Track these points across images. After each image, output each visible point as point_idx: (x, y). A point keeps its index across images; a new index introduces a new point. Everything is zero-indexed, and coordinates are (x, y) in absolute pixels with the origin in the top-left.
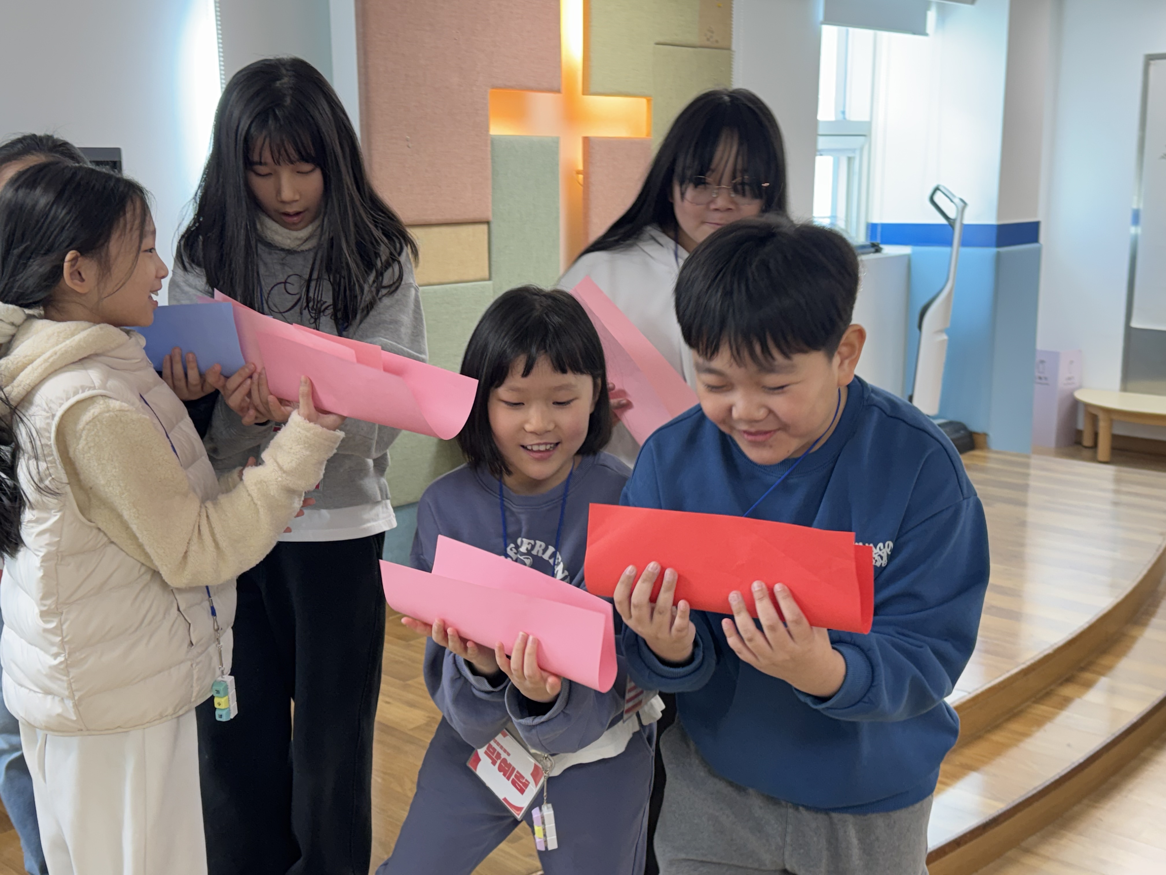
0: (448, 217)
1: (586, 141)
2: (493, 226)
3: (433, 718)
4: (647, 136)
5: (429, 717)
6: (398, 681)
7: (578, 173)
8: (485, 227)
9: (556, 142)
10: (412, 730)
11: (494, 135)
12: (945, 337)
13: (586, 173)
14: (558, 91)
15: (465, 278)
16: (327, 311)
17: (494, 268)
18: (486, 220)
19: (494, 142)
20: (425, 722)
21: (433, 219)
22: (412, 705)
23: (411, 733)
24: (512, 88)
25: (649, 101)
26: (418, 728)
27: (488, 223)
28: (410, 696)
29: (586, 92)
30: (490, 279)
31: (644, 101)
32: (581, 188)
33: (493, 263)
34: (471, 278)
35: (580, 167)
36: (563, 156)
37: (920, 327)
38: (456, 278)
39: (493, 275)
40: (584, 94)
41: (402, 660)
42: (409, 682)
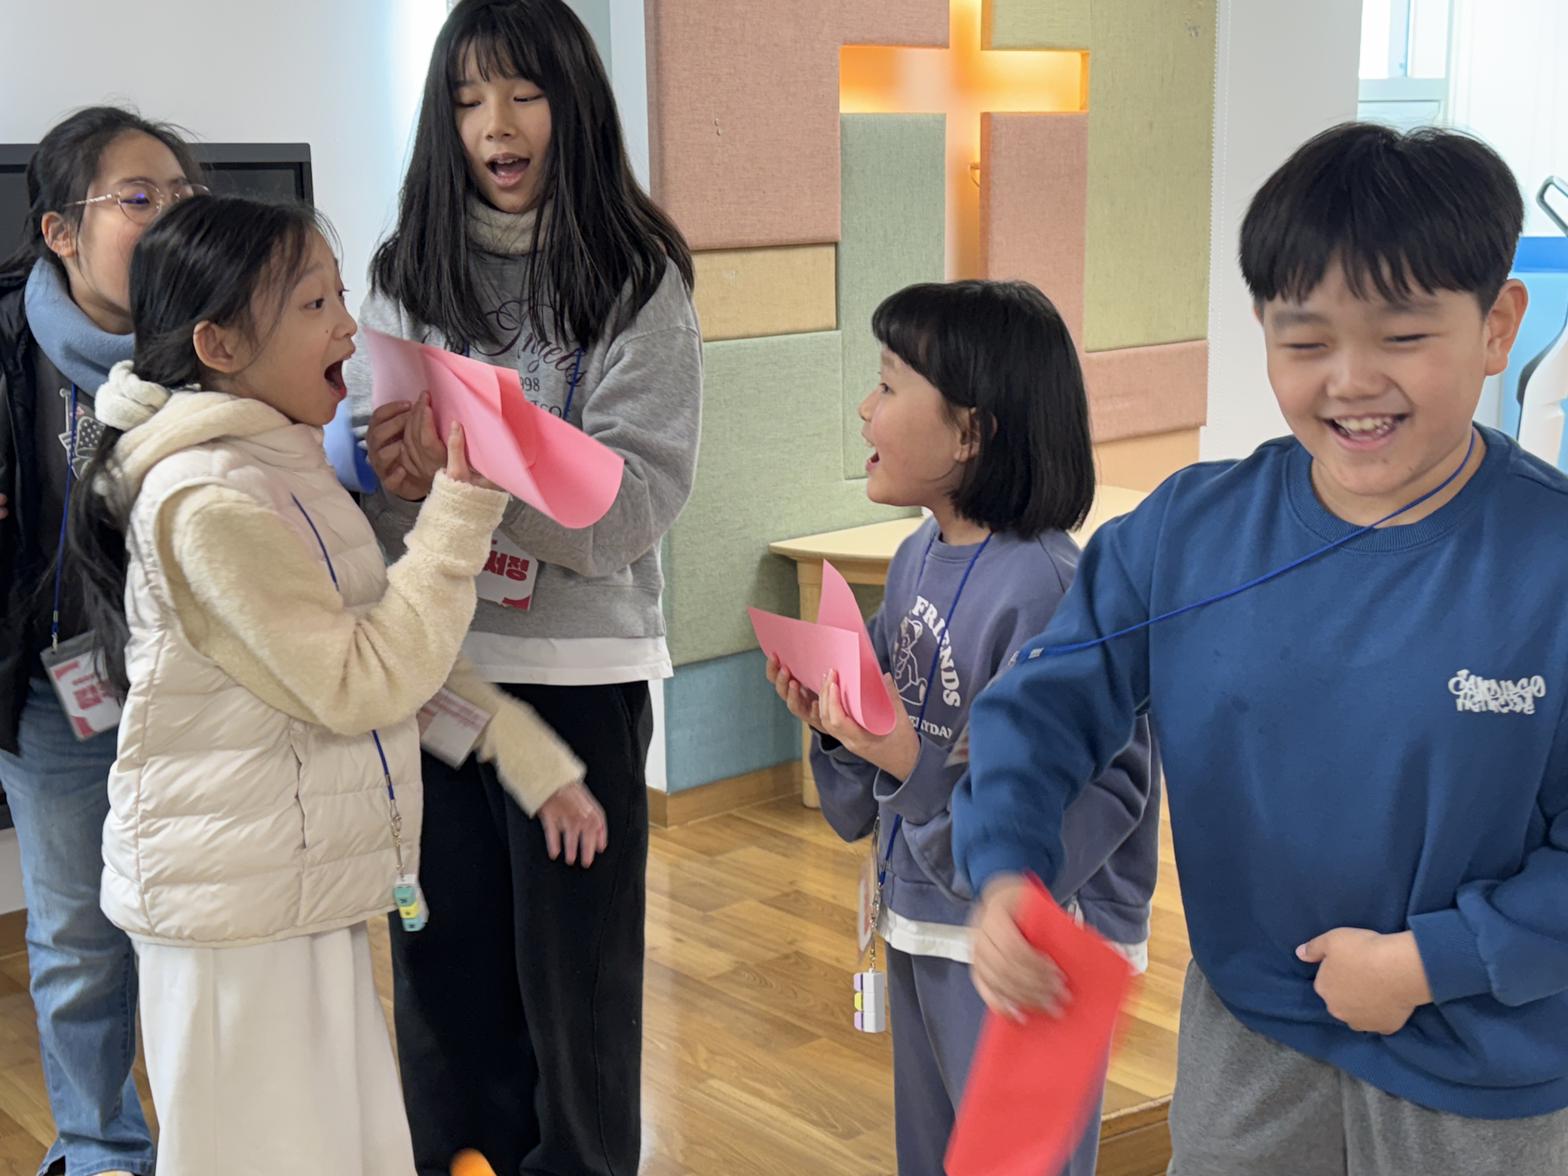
0: (776, 237)
1: (986, 118)
2: (842, 249)
3: (743, 963)
4: (1081, 108)
5: (736, 962)
6: (695, 911)
7: (974, 167)
8: (831, 250)
9: (941, 121)
10: (710, 979)
11: (847, 114)
12: (1560, 413)
13: (985, 167)
14: (945, 45)
15: (801, 326)
16: (550, 355)
17: (843, 312)
18: (833, 240)
19: (845, 123)
20: (731, 969)
21: (754, 239)
22: (713, 944)
23: (710, 983)
24: (872, 42)
25: (1084, 56)
26: (718, 977)
27: (836, 244)
28: (713, 933)
29: (987, 45)
30: (837, 328)
31: (1077, 56)
32: (978, 189)
33: (842, 304)
34: (809, 326)
35: (977, 159)
36: (951, 142)
37: (1521, 397)
38: (787, 327)
39: (843, 322)
40: (982, 49)
41: (703, 881)
42: (713, 913)
